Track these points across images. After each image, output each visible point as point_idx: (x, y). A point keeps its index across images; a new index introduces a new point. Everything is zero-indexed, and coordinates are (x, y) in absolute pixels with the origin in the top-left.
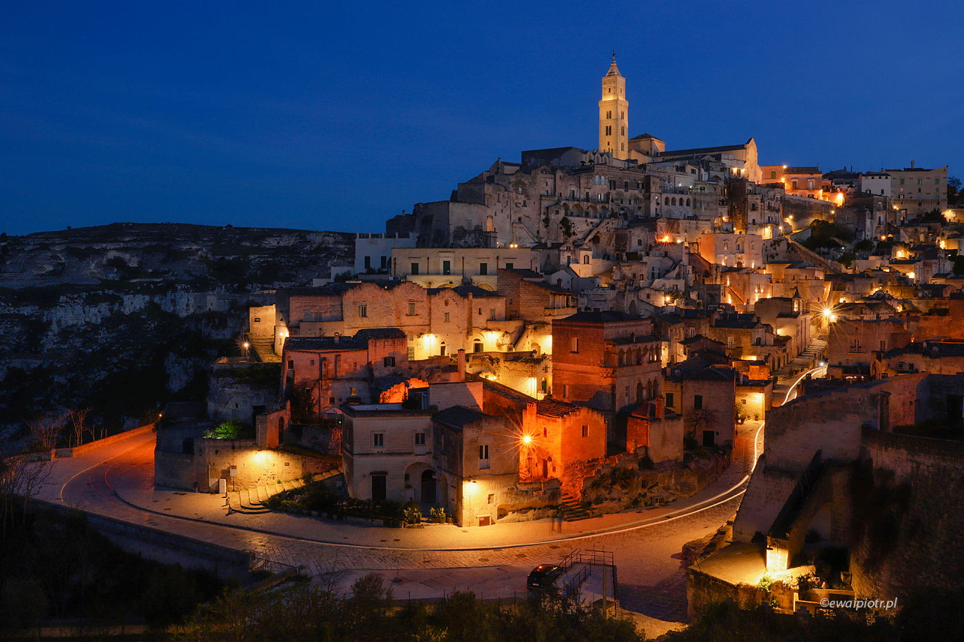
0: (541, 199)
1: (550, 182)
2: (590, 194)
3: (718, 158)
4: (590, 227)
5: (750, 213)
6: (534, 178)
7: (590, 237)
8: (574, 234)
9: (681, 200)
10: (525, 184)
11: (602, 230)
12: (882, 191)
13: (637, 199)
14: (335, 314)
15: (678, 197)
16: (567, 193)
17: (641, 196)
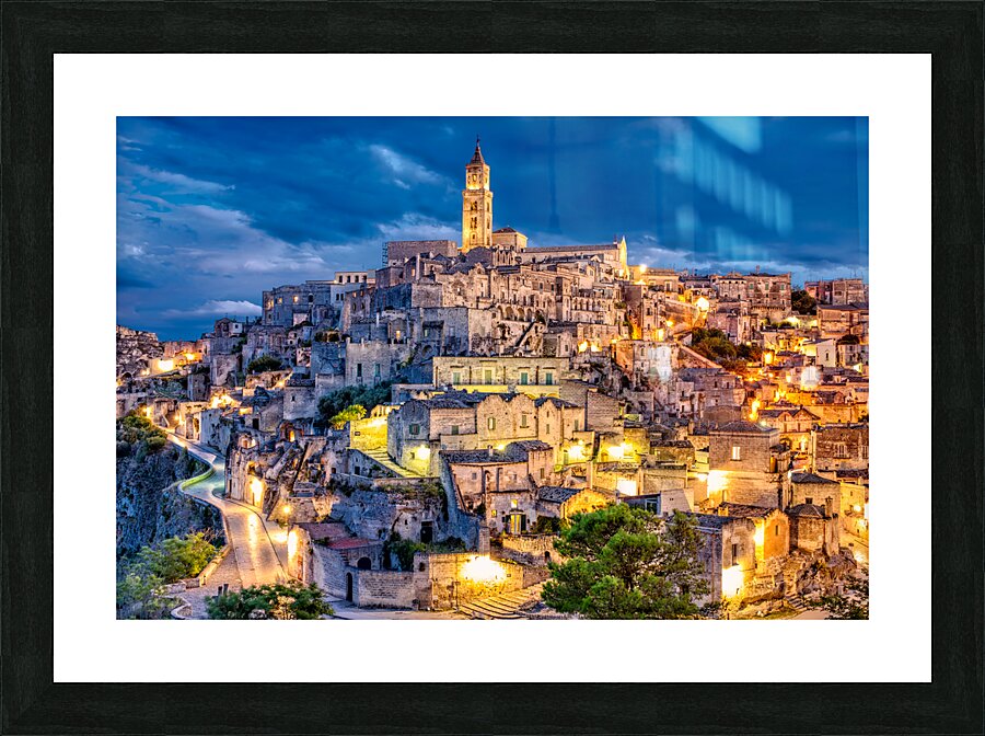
0: (478, 301)
1: (485, 283)
2: (517, 296)
3: (601, 256)
4: (522, 332)
5: (645, 317)
6: (471, 278)
7: (522, 343)
9: (588, 303)
10: (463, 285)
11: (532, 334)
12: (740, 296)
13: (550, 301)
14: (469, 426)
17: (553, 300)
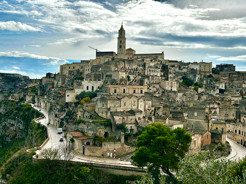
2: (133, 68)
4: (134, 78)
5: (169, 74)
7: (134, 81)
8: (130, 80)
9: (153, 70)
10: (117, 65)
11: (137, 79)
12: (197, 69)
14: (119, 105)
15: (152, 69)
16: (127, 68)
